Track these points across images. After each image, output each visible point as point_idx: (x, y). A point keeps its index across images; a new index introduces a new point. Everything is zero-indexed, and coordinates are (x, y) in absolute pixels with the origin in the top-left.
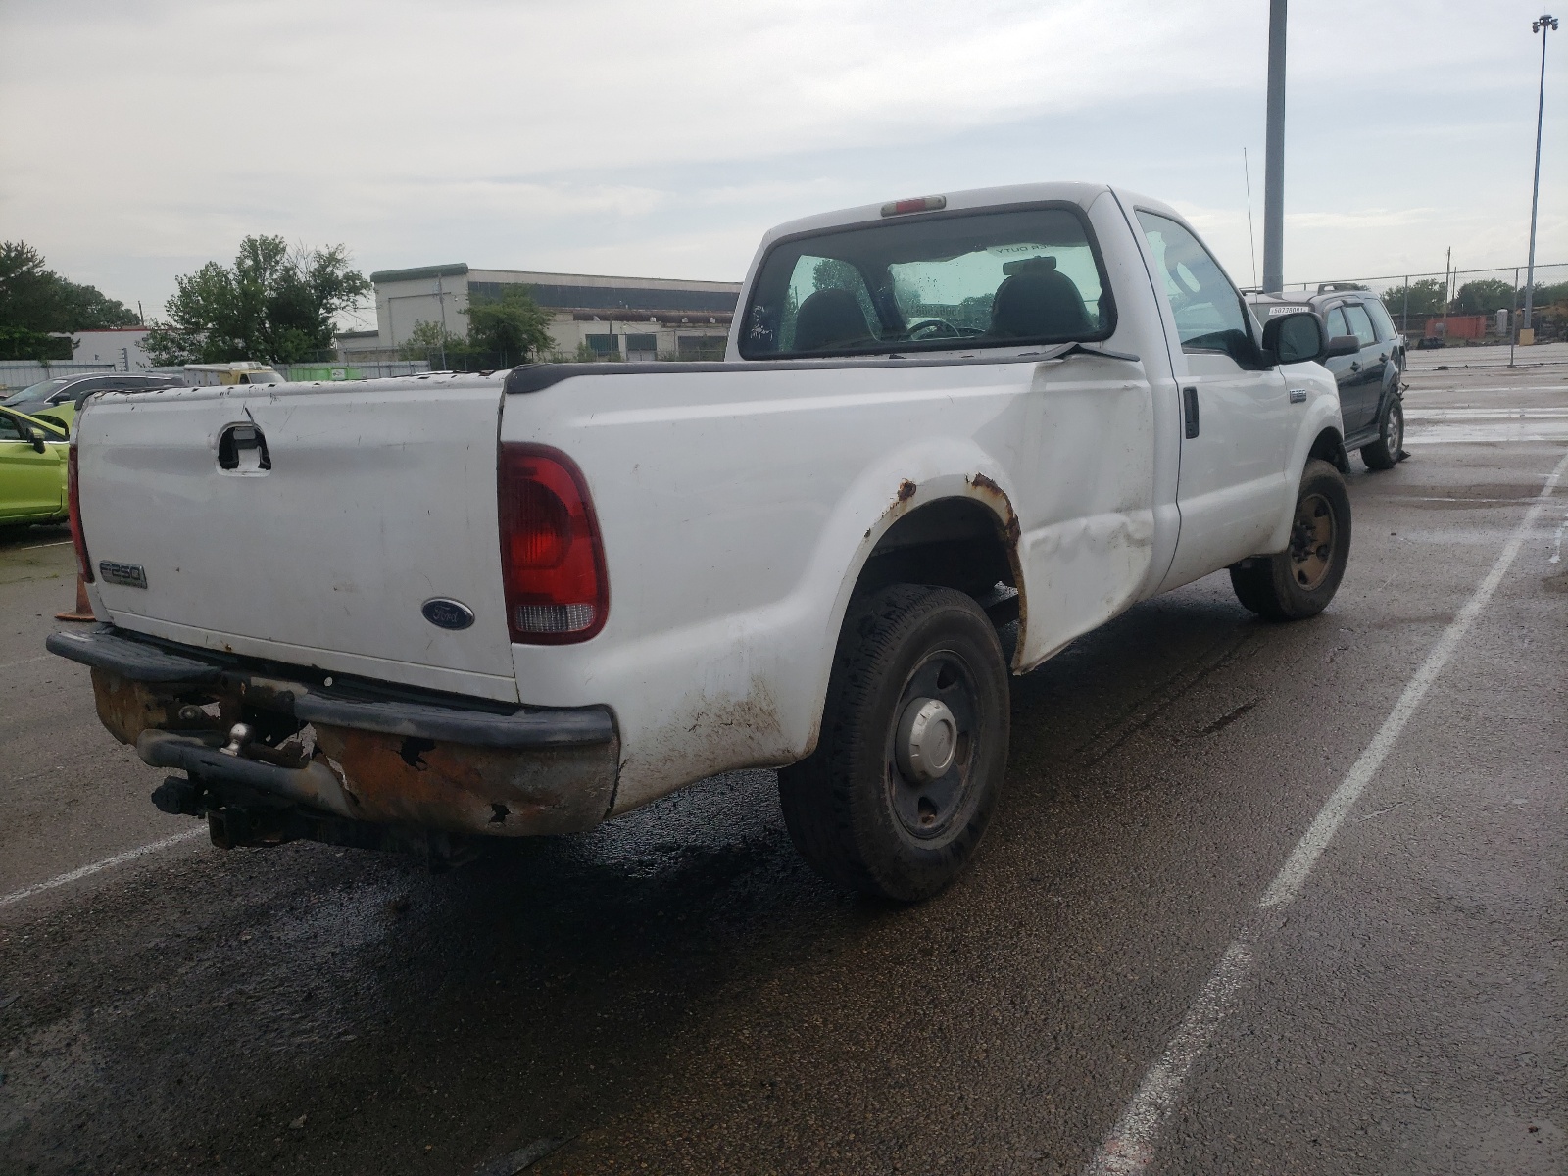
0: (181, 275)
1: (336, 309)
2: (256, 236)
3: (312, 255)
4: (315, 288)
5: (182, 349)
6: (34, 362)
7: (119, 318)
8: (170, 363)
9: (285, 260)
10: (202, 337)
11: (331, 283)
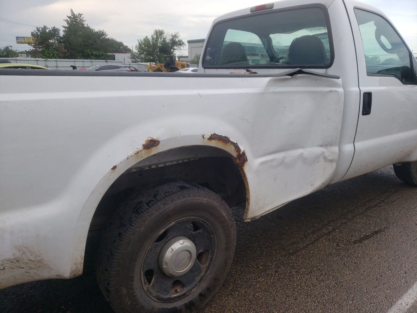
0: (139, 39)
1: (176, 49)
2: (157, 29)
3: (171, 35)
4: (171, 44)
5: (138, 58)
6: (104, 61)
7: (127, 50)
8: (135, 62)
9: (164, 36)
10: (143, 56)
11: (175, 43)
